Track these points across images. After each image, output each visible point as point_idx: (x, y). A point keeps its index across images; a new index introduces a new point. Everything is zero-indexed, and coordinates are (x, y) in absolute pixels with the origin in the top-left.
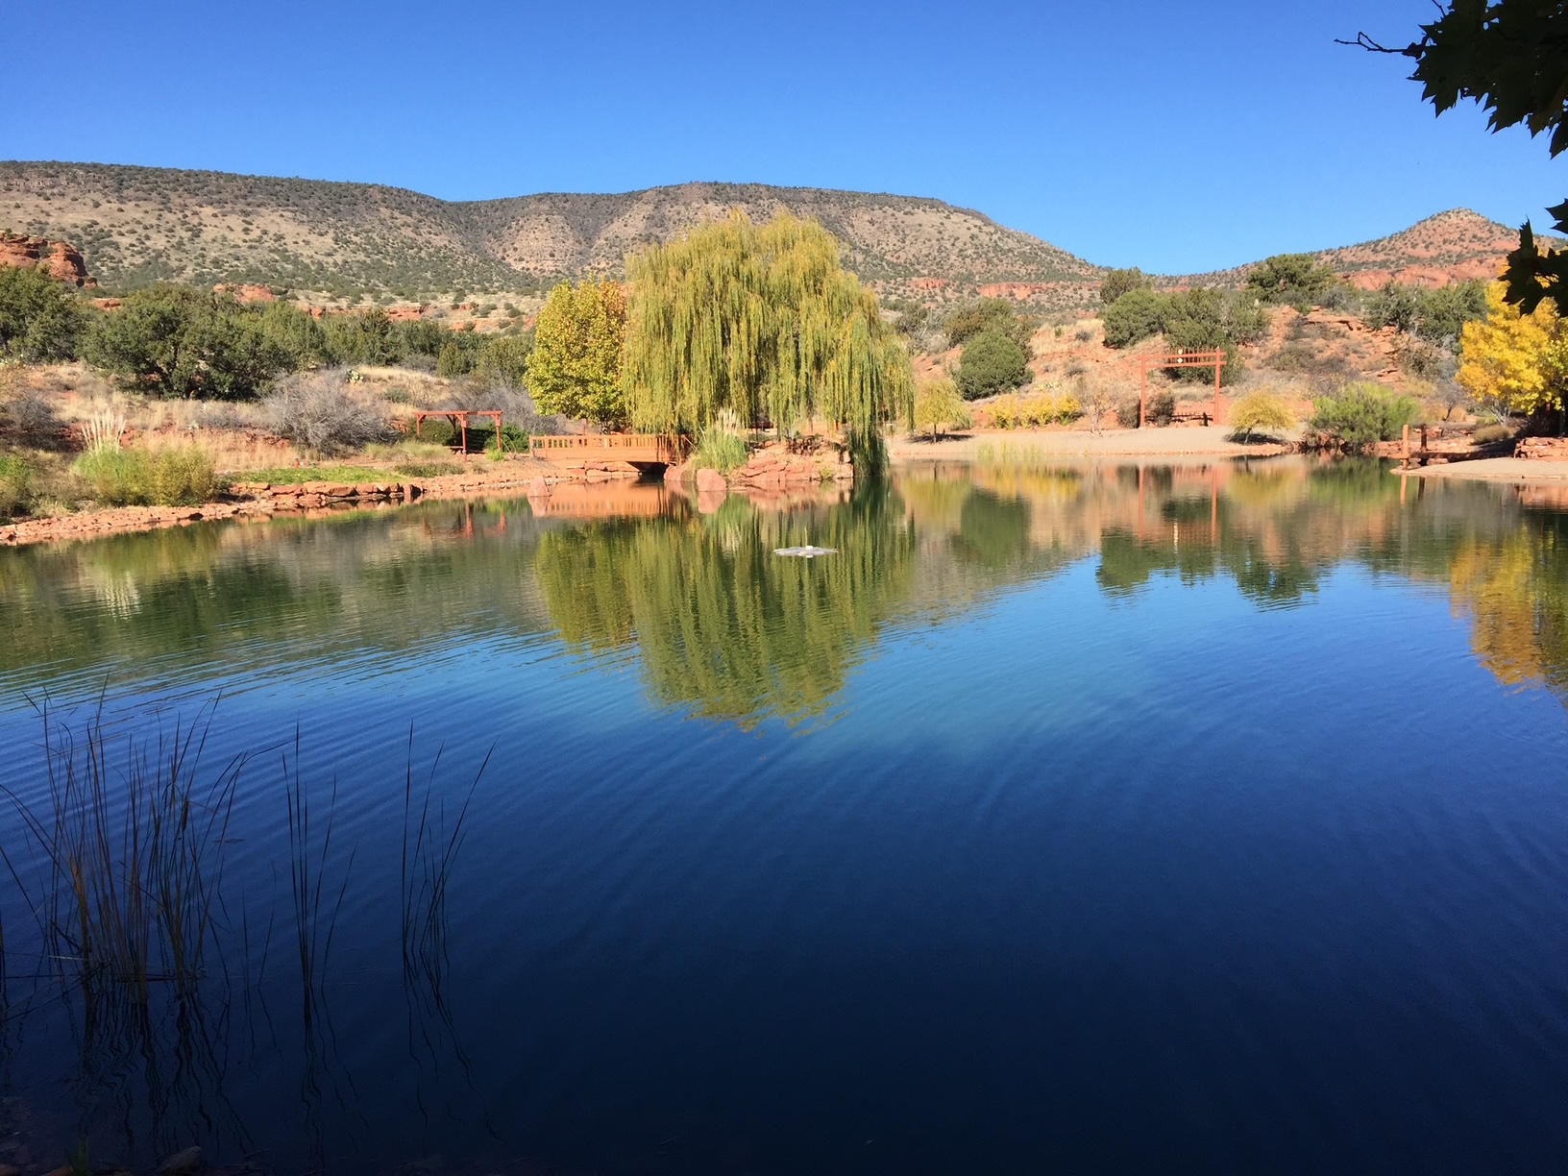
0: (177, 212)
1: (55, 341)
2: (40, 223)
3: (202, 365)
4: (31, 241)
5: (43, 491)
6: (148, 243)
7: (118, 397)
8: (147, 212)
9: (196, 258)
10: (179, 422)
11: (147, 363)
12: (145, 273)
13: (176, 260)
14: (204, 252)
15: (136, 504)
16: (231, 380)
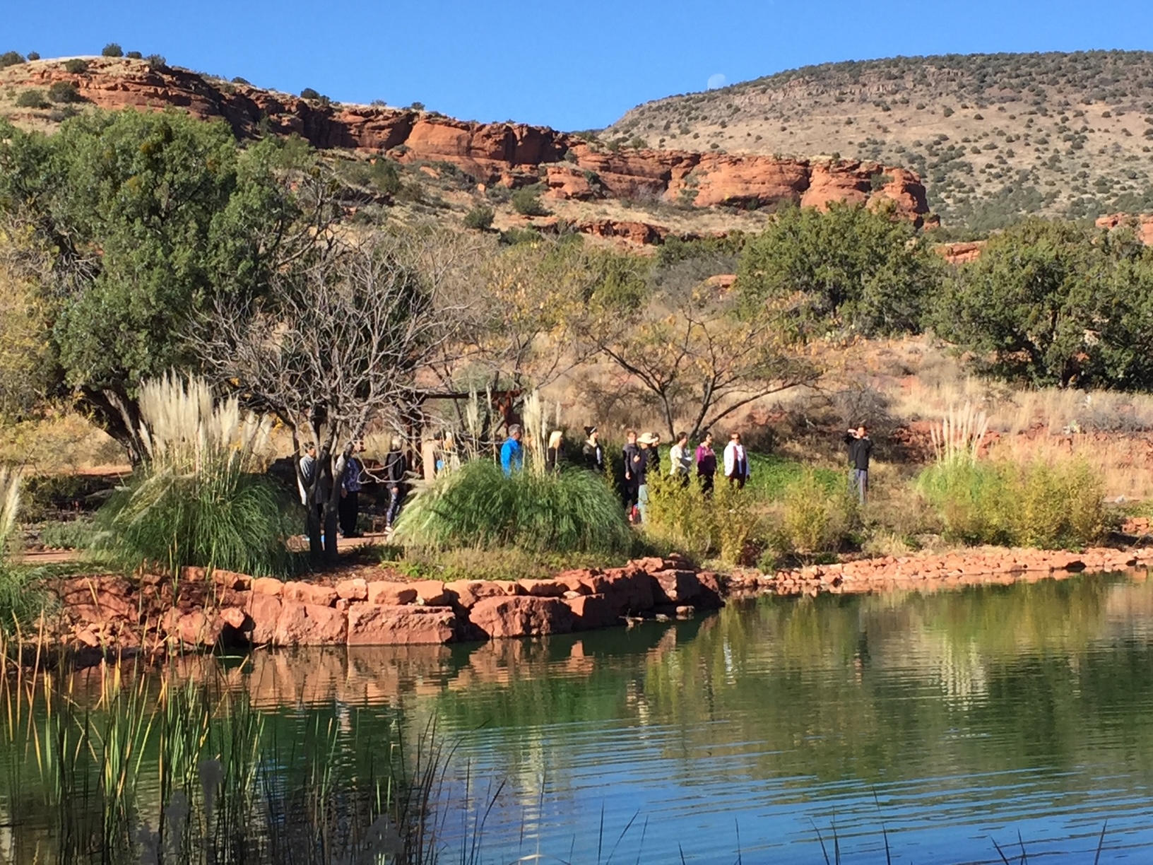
0: (1055, 114)
1: (894, 305)
2: (875, 143)
3: (1089, 338)
4: (863, 169)
5: (876, 518)
6: (1011, 162)
7: (973, 385)
8: (1013, 118)
9: (1075, 179)
10: (1053, 423)
11: (1014, 335)
12: (1003, 205)
13: (1047, 183)
14: (1087, 170)
15: (994, 544)
16: (1129, 359)
